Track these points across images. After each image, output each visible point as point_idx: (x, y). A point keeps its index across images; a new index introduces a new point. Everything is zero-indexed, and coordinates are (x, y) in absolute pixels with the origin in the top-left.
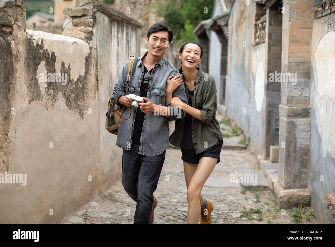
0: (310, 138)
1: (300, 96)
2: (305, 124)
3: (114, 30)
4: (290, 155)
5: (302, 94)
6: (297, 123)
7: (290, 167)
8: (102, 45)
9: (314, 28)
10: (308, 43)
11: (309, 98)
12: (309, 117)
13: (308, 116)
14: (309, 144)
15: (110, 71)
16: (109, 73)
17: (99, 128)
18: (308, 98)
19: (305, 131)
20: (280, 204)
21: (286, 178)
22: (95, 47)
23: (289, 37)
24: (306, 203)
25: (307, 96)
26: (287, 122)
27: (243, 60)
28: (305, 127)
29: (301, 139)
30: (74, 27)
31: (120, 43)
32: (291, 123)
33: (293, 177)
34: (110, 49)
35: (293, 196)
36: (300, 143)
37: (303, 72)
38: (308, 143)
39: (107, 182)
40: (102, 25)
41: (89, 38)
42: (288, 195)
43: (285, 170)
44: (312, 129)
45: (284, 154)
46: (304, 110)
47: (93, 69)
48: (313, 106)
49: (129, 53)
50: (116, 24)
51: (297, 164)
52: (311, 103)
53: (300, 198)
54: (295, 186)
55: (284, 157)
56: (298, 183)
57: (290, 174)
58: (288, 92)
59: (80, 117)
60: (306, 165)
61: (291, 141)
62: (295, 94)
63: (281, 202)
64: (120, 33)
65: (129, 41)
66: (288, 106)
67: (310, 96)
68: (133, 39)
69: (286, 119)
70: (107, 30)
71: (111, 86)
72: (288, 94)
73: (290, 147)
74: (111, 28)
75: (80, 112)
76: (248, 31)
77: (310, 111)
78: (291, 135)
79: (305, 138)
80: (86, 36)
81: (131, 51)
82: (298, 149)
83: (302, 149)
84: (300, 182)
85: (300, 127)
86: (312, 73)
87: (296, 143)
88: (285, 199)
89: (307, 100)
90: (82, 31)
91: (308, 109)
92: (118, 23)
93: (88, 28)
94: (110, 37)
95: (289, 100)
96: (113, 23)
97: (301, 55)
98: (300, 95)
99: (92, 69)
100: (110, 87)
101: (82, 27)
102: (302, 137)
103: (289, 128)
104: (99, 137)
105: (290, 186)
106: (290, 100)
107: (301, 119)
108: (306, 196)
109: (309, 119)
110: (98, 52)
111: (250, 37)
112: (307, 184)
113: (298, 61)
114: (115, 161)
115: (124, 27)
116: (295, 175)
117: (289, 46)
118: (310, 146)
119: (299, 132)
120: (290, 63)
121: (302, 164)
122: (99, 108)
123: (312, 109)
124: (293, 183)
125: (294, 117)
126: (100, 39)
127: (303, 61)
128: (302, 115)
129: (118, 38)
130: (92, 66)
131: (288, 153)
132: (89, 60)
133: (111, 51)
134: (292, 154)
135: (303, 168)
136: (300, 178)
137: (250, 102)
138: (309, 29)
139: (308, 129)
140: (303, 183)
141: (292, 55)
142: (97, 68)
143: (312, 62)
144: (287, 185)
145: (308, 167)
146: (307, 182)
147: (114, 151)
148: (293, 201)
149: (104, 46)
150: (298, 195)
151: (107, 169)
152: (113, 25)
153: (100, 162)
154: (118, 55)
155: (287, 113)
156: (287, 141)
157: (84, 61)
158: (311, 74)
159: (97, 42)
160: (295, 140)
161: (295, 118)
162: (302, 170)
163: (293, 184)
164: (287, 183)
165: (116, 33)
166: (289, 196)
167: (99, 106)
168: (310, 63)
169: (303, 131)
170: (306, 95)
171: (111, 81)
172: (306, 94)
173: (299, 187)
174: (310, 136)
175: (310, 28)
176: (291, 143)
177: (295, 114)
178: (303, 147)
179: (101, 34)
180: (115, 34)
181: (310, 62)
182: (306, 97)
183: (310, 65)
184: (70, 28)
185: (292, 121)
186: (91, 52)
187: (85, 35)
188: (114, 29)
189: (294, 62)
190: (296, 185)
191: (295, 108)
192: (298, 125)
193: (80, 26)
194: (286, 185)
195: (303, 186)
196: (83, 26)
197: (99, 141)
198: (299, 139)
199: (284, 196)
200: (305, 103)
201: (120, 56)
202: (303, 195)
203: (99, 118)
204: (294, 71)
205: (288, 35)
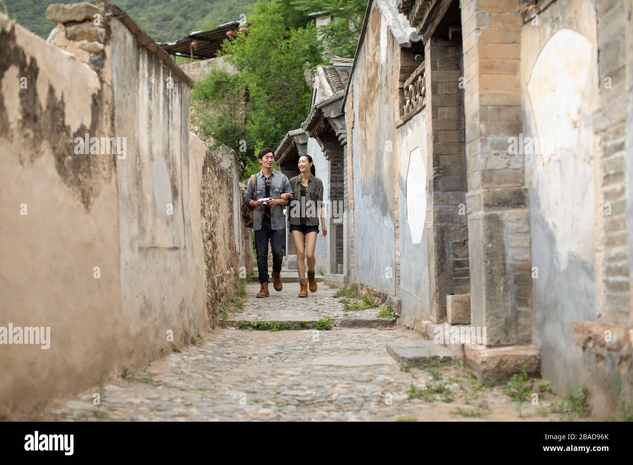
0: (530, 247)
1: (506, 168)
2: (518, 220)
3: (143, 66)
4: (495, 280)
5: (509, 165)
6: (504, 218)
7: (496, 304)
8: (123, 84)
9: (523, 42)
10: (514, 70)
11: (523, 172)
12: (526, 206)
13: (523, 204)
14: (529, 259)
15: (136, 140)
16: (134, 141)
17: (119, 241)
18: (520, 171)
19: (520, 233)
20: (483, 376)
21: (491, 327)
22: (109, 83)
23: (478, 60)
24: (532, 370)
25: (519, 167)
26: (486, 216)
27: (379, 165)
28: (520, 225)
29: (514, 248)
30: (67, 41)
31: (153, 94)
32: (493, 218)
33: (503, 324)
34: (137, 99)
35: (507, 358)
36: (513, 257)
37: (509, 123)
38: (526, 256)
39: (134, 356)
40: (122, 46)
41: (99, 63)
42: (498, 356)
43: (487, 311)
44: (532, 227)
45: (484, 280)
46: (515, 193)
47: (107, 123)
48: (531, 183)
49: (169, 122)
50: (146, 56)
51: (510, 298)
52: (527, 181)
53: (519, 362)
54: (508, 340)
55: (484, 287)
56: (513, 336)
57: (498, 317)
58: (482, 161)
59: (82, 206)
60: (526, 298)
61: (494, 252)
62: (497, 165)
63: (485, 372)
64: (153, 75)
65: (168, 98)
66: (485, 187)
67: (524, 168)
68: (175, 99)
69: (482, 213)
70: (131, 58)
71: (138, 170)
72: (484, 165)
73: (494, 265)
74: (138, 60)
75: (83, 196)
76: (386, 108)
77: (526, 195)
78: (495, 241)
79: (520, 247)
80: (93, 59)
81: (173, 121)
82: (509, 269)
83: (516, 269)
84: (517, 332)
85: (510, 225)
86: (525, 125)
87: (504, 256)
88: (492, 365)
89: (519, 175)
90: (84, 49)
91: (523, 191)
92: (150, 55)
93: (96, 43)
94: (135, 76)
95: (485, 177)
96: (141, 50)
97: (502, 92)
98: (506, 166)
99: (104, 123)
100: (136, 170)
101: (85, 42)
102: (514, 244)
103: (489, 228)
104: (119, 260)
105: (498, 342)
106: (487, 176)
107: (512, 211)
108: (532, 356)
109: (526, 211)
110: (115, 95)
111: (392, 115)
112: (530, 336)
113: (498, 104)
114: (149, 320)
115: (160, 68)
116: (506, 319)
117: (479, 76)
118: (531, 261)
119: (510, 236)
120: (483, 107)
121: (519, 297)
122: (118, 202)
123: (530, 191)
124: (504, 335)
125: (496, 206)
126: (119, 70)
127: (506, 103)
128: (513, 202)
129: (150, 84)
130: (105, 117)
131: (490, 276)
132: (98, 101)
133: (137, 102)
134: (498, 278)
135: (521, 306)
136: (517, 325)
137: (396, 236)
138: (514, 44)
139: (526, 229)
140: (522, 334)
141: (486, 92)
142: (113, 125)
143: (524, 103)
144: (493, 340)
145: (529, 302)
146: (531, 332)
147: (147, 299)
148: (507, 367)
149: (125, 86)
150: (515, 356)
151: (134, 330)
152: (141, 55)
153: (120, 310)
154: (150, 117)
155: (484, 199)
156: (487, 254)
157: (90, 102)
158: (524, 127)
159: (112, 75)
160: (503, 252)
161: (500, 209)
162: (519, 309)
163: (504, 337)
164: (492, 336)
165: (147, 74)
166: (499, 359)
167: (118, 199)
168: (519, 106)
169: (517, 232)
170: (516, 167)
171: (138, 158)
172: (517, 164)
173: (515, 342)
174: (531, 242)
175: (516, 42)
176: (496, 258)
177: (499, 201)
178: (518, 263)
179: (120, 63)
180: (144, 75)
181: (520, 103)
182: (516, 171)
183: (520, 111)
184: (60, 44)
185: (493, 214)
186: (102, 87)
187: (91, 57)
188: (144, 64)
189: (490, 106)
190: (510, 338)
191: (498, 189)
192: (506, 223)
193: (79, 40)
194: (491, 340)
195: (523, 340)
196: (87, 39)
197: (119, 269)
198: (510, 249)
199: (490, 359)
200: (515, 182)
201: (153, 119)
202: (525, 356)
203: (118, 222)
204: (491, 121)
205: (476, 57)
